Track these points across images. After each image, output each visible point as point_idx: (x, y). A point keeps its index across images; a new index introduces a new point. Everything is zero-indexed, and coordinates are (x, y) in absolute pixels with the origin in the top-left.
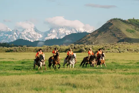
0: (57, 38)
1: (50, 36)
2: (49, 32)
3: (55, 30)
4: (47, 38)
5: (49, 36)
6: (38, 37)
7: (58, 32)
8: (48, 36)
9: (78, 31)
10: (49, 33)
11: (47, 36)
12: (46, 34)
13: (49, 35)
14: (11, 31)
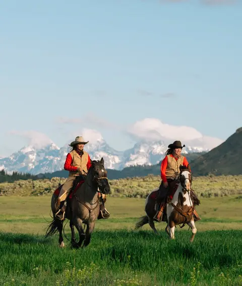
0: (150, 164)
1: (136, 159)
2: (132, 151)
3: (145, 147)
4: (128, 165)
5: (134, 160)
6: (111, 161)
7: (151, 152)
8: (131, 160)
9: (190, 149)
10: (133, 154)
11: (128, 160)
12: (126, 156)
13: (133, 157)
14: (59, 149)
